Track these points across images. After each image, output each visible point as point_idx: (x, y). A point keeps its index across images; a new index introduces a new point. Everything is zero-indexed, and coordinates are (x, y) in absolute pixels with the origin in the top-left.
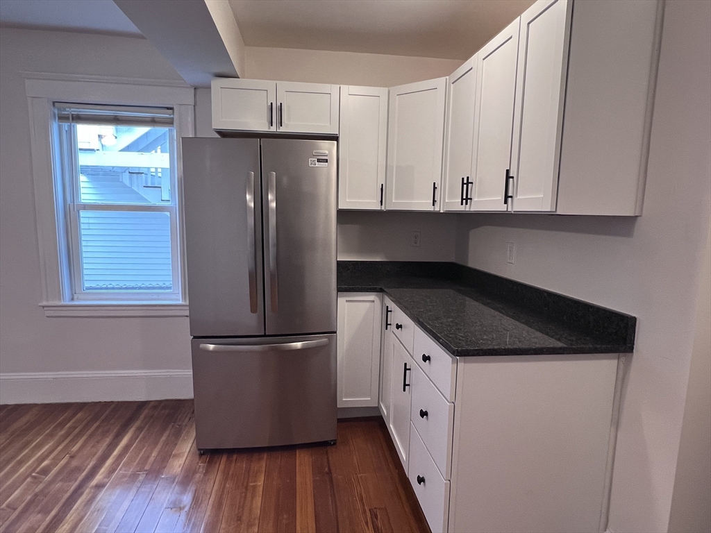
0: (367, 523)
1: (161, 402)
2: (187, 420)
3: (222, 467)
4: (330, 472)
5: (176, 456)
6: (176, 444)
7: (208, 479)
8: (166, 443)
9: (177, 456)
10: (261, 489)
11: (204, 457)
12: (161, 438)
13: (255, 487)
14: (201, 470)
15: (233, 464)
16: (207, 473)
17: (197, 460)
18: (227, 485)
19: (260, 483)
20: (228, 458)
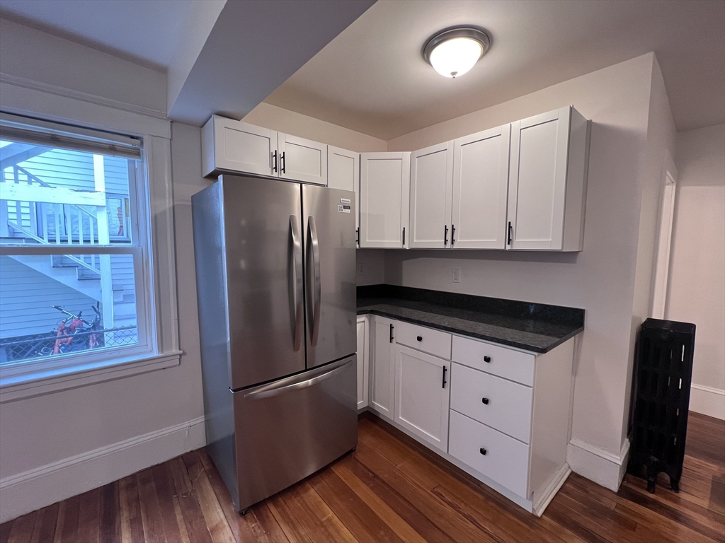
0: (441, 503)
1: (133, 476)
2: (189, 485)
3: (278, 517)
4: (376, 476)
5: (213, 530)
6: (202, 517)
7: (277, 537)
8: (188, 521)
9: (216, 529)
10: (336, 519)
11: (248, 516)
12: (175, 519)
13: (329, 520)
14: (259, 531)
15: (287, 509)
16: (268, 532)
17: (245, 523)
18: (303, 533)
19: (331, 514)
20: (276, 506)
